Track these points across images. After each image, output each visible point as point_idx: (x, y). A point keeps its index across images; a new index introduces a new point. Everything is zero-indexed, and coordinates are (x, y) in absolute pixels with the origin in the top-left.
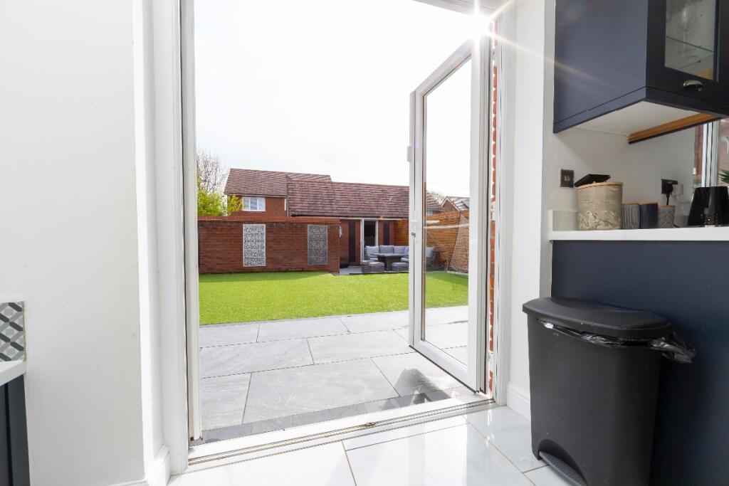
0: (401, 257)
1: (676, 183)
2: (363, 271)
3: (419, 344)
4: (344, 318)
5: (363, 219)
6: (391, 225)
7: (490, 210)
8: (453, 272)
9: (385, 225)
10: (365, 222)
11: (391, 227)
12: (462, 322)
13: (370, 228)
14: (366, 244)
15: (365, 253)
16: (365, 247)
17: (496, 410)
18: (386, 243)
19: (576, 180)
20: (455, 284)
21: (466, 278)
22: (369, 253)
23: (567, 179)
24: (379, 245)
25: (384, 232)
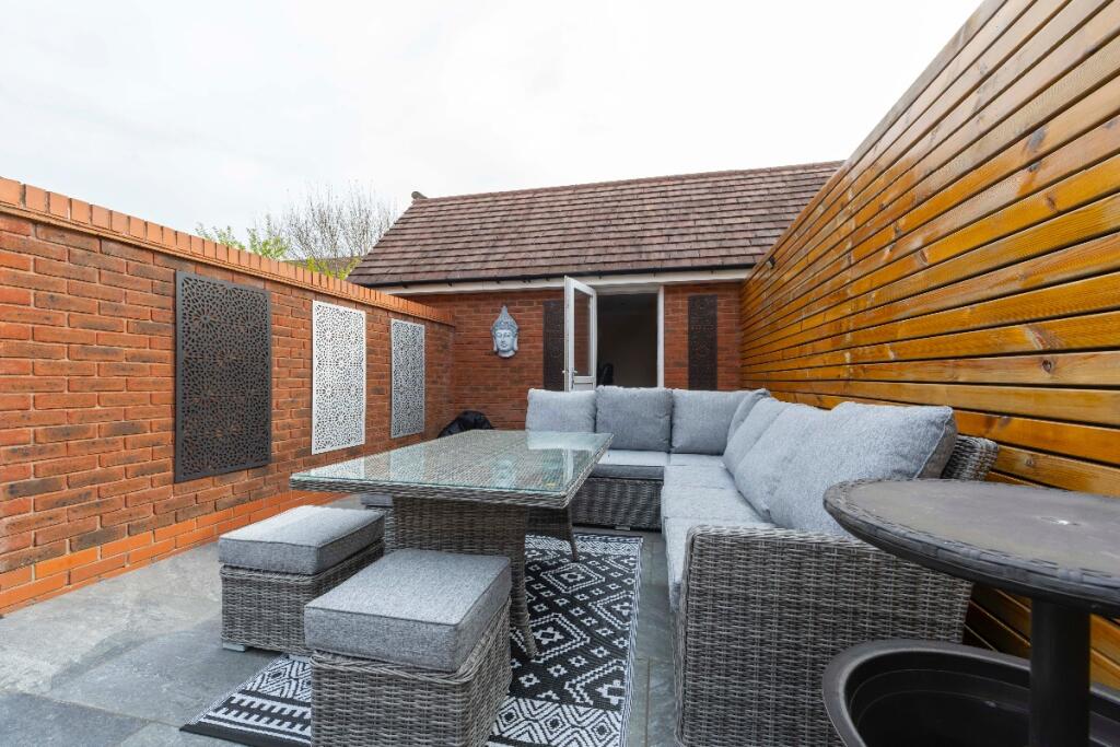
5: (570, 285)
9: (699, 300)
11: (725, 308)
25: (690, 333)
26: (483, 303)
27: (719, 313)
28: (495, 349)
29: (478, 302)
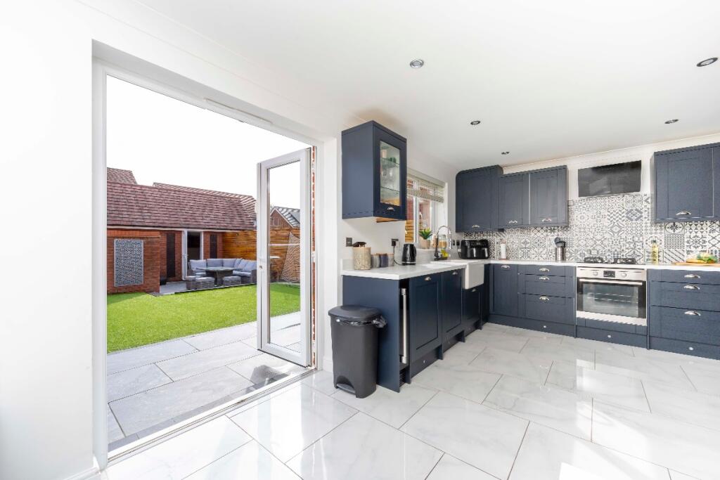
0: (232, 271)
1: (397, 240)
2: (188, 288)
3: (266, 346)
4: (188, 339)
5: (186, 230)
6: (218, 236)
7: (312, 256)
8: (284, 283)
9: (213, 236)
10: (189, 233)
11: (219, 240)
12: (297, 325)
13: (194, 241)
14: (190, 258)
15: (189, 267)
16: (188, 261)
17: (318, 373)
18: (214, 255)
19: (353, 243)
20: (287, 294)
21: (298, 288)
22: (194, 268)
23: (349, 242)
24: (205, 258)
25: (211, 244)
27: (217, 239)
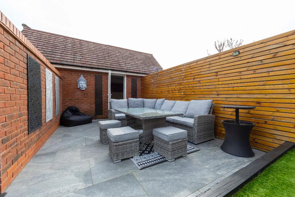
5: (110, 72)
6: (138, 80)
9: (133, 79)
18: (134, 96)
25: (132, 86)
26: (73, 73)
27: (137, 83)
28: (79, 87)
29: (72, 72)
